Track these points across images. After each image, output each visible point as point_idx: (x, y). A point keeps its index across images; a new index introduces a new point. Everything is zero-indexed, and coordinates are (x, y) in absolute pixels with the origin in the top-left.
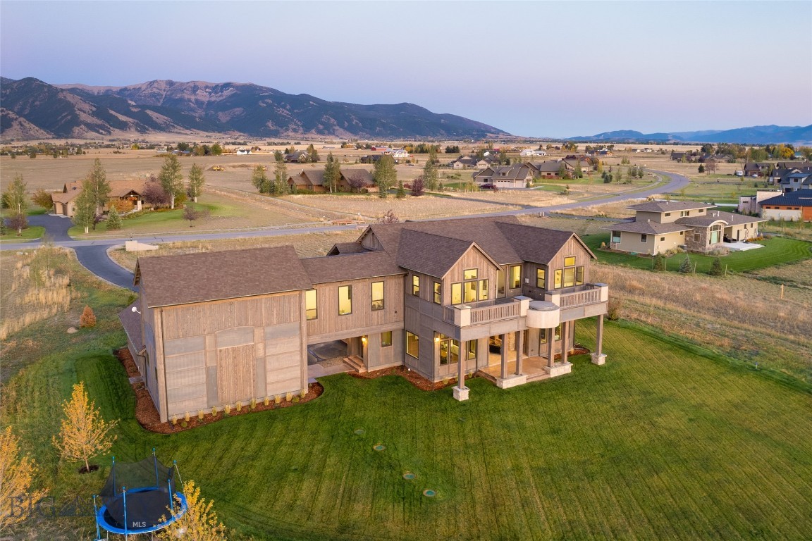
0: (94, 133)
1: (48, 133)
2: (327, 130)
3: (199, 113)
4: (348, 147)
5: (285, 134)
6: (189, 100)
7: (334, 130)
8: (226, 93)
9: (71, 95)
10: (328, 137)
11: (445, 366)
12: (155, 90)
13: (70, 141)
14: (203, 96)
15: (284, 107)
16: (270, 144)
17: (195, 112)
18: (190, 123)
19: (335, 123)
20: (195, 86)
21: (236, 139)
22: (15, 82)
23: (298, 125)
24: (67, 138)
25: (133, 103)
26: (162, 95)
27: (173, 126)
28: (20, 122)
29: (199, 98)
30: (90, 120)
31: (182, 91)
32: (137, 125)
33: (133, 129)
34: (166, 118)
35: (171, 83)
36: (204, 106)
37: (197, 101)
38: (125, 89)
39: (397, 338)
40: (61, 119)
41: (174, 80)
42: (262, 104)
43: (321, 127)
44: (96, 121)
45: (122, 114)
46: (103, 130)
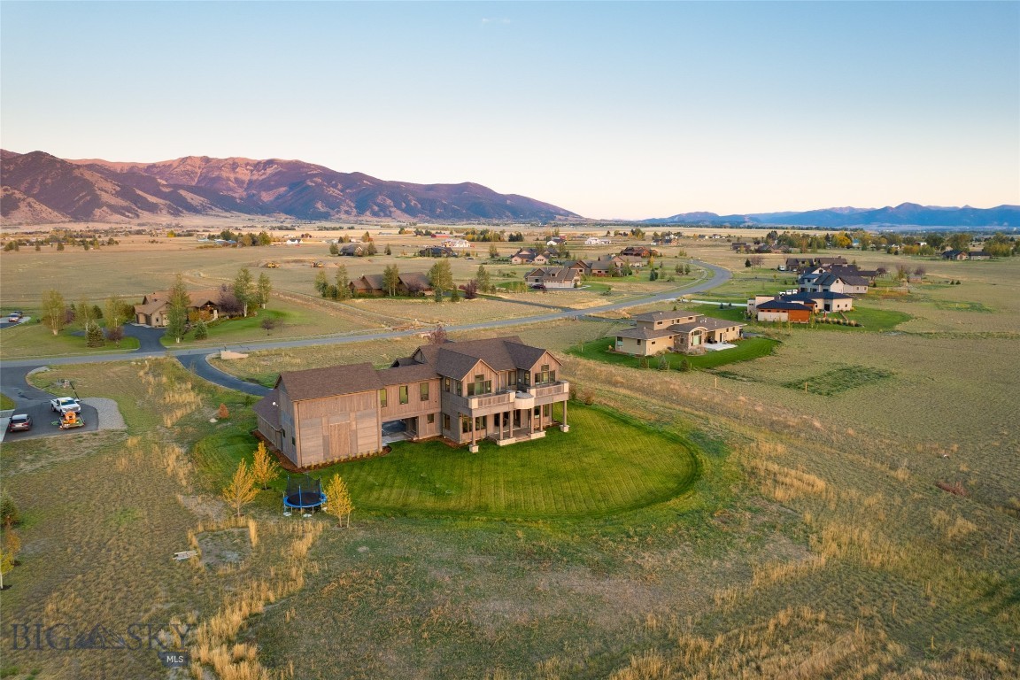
0: (119, 216)
1: (63, 215)
2: (383, 212)
3: (239, 194)
4: (406, 233)
5: (337, 216)
6: (228, 179)
7: (390, 212)
8: (269, 171)
9: (90, 173)
10: (383, 219)
11: (466, 434)
12: (189, 167)
13: (92, 226)
14: (244, 175)
15: (335, 186)
16: (321, 229)
17: (235, 192)
18: (229, 205)
19: (392, 204)
20: (234, 164)
21: (282, 222)
22: (20, 156)
23: (350, 207)
24: (87, 221)
25: (164, 182)
26: (196, 173)
27: (210, 208)
28: (29, 204)
29: (239, 176)
30: (114, 201)
31: (220, 169)
32: (169, 207)
33: (164, 212)
34: (202, 199)
35: (206, 160)
36: (245, 186)
37: (237, 180)
38: (153, 166)
39: (436, 418)
40: (78, 201)
41: (210, 156)
42: (310, 184)
43: (376, 208)
44: (121, 202)
45: (151, 195)
46: (129, 212)
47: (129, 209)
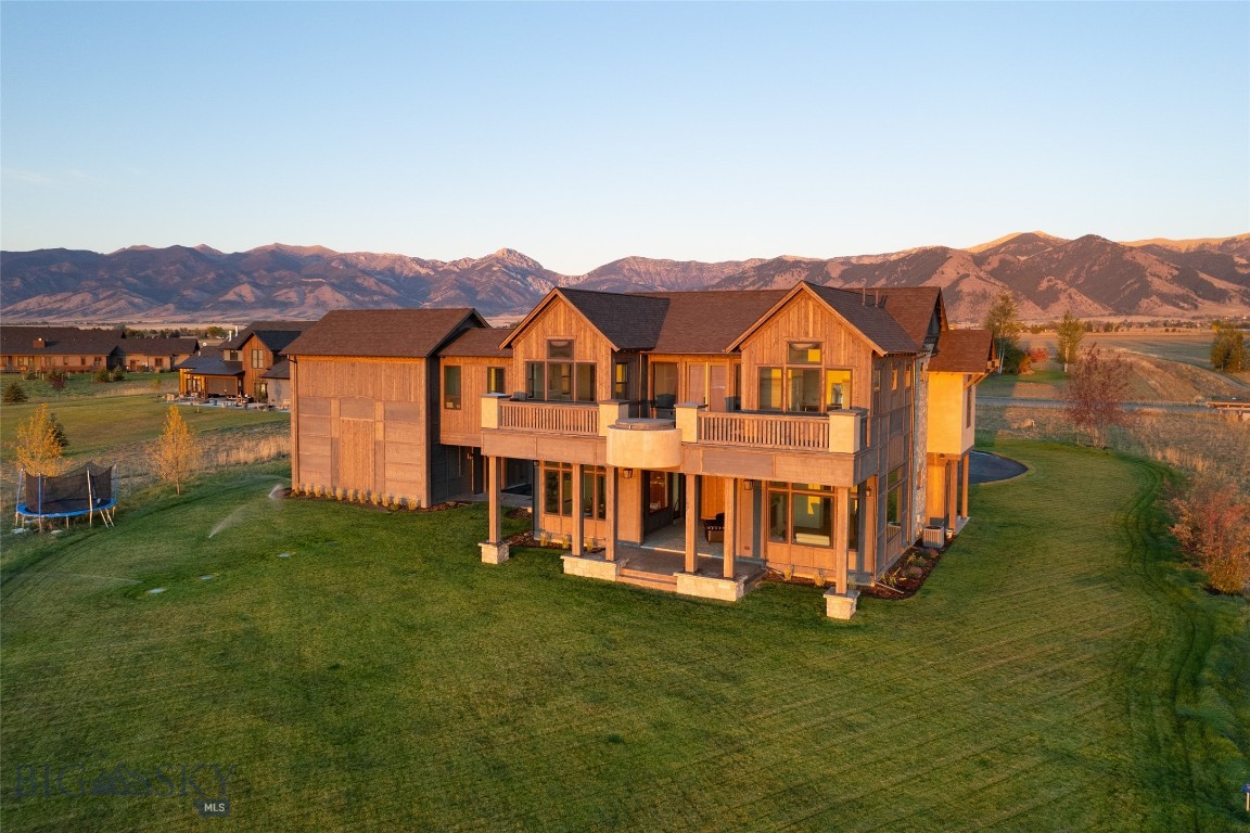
0: (1170, 307)
1: (1104, 308)
9: (1143, 255)
30: (1166, 288)
32: (1245, 294)
38: (1233, 240)
40: (1124, 289)
44: (1176, 289)
45: (1221, 279)
46: (1184, 302)
47: (1184, 299)
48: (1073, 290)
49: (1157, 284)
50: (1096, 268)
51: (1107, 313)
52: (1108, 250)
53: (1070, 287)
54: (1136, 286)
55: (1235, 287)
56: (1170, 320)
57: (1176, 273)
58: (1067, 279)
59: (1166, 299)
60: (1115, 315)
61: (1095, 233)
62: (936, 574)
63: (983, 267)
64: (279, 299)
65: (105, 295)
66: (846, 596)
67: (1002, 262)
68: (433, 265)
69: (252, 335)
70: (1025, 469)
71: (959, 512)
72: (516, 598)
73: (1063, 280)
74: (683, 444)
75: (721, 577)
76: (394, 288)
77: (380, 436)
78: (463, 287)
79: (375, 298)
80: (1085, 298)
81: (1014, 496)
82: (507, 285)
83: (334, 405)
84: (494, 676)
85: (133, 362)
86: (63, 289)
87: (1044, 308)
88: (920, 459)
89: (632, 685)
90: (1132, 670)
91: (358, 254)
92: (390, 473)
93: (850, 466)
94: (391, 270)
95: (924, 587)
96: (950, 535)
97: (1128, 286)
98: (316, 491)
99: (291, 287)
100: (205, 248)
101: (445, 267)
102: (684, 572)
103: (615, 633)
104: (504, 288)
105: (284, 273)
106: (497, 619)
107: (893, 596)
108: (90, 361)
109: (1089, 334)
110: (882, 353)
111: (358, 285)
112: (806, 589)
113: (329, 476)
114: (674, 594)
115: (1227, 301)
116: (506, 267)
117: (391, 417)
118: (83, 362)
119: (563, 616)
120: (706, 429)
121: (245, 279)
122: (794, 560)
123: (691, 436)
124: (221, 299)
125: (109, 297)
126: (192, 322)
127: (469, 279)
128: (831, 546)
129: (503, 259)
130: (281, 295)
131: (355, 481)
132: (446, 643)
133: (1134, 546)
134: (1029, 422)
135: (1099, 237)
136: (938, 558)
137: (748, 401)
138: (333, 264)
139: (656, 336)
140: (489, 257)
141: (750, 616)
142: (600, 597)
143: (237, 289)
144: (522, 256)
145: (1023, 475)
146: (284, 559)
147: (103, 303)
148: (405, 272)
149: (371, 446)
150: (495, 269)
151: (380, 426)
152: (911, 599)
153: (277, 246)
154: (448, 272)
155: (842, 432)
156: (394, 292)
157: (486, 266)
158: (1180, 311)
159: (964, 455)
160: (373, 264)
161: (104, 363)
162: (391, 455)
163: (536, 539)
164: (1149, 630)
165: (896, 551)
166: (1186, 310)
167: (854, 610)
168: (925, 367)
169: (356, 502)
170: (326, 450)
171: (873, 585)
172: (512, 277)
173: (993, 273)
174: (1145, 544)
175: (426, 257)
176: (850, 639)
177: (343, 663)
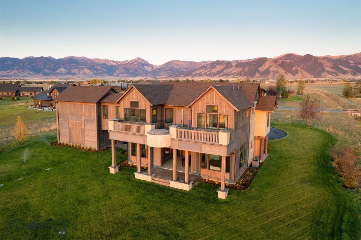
0: (331, 75)
9: (323, 60)
30: (330, 70)
32: (352, 72)
44: (332, 70)
45: (346, 67)
46: (335, 74)
47: (335, 73)
48: (302, 70)
49: (327, 69)
50: (309, 64)
51: (312, 77)
52: (313, 58)
53: (302, 69)
54: (321, 69)
55: (349, 70)
56: (330, 79)
57: (332, 65)
58: (301, 67)
59: (329, 73)
60: (315, 78)
61: (309, 54)
62: (256, 179)
63: (277, 64)
64: (72, 72)
65: (21, 71)
66: (224, 191)
67: (282, 62)
68: (117, 62)
69: (54, 89)
70: (286, 134)
71: (264, 152)
72: (117, 189)
73: (300, 67)
74: (172, 139)
75: (184, 183)
76: (106, 69)
77: (83, 127)
78: (125, 69)
79: (100, 72)
80: (306, 72)
81: (282, 146)
82: (138, 68)
83: (69, 116)
84: (103, 225)
85: (23, 94)
86: (9, 69)
87: (294, 75)
88: (252, 138)
89: (148, 229)
90: (318, 223)
91: (95, 59)
92: (87, 139)
93: (225, 149)
94: (105, 64)
95: (251, 185)
96: (261, 162)
97: (319, 69)
98: (64, 143)
99: (76, 69)
100: (50, 57)
101: (121, 63)
102: (172, 180)
103: (147, 205)
104: (138, 69)
105: (73, 65)
106: (110, 198)
107: (241, 189)
108: (10, 94)
109: (307, 83)
110: (237, 110)
111: (95, 68)
112: (212, 185)
113: (69, 139)
114: (169, 187)
115: (347, 74)
116: (138, 63)
117: (86, 121)
118: (8, 94)
119: (131, 197)
120: (179, 135)
121: (62, 66)
122: (209, 175)
123: (174, 136)
124: (55, 72)
125: (22, 71)
126: (47, 79)
127: (127, 66)
128: (221, 171)
129: (137, 61)
130: (73, 71)
131: (76, 141)
132: (90, 208)
133: (319, 166)
134: (288, 116)
135: (310, 55)
136: (257, 171)
137: (194, 124)
138: (88, 62)
139: (167, 99)
140: (133, 60)
141: (192, 198)
142: (145, 188)
143: (60, 69)
144: (143, 60)
145: (285, 137)
146: (47, 171)
147: (21, 73)
148: (109, 64)
149: (81, 130)
150: (135, 63)
151: (83, 124)
152: (246, 190)
153: (71, 56)
154: (121, 64)
155: (224, 138)
156: (106, 70)
157: (132, 63)
158: (333, 77)
159: (266, 137)
160: (100, 62)
161: (14, 94)
162: (86, 133)
163: (129, 163)
164: (324, 204)
165: (242, 171)
166: (335, 76)
167: (227, 195)
168: (254, 109)
169: (76, 148)
170: (67, 131)
171: (234, 184)
172: (140, 66)
173: (280, 65)
174: (323, 165)
175: (115, 60)
176: (224, 208)
177: (53, 218)
